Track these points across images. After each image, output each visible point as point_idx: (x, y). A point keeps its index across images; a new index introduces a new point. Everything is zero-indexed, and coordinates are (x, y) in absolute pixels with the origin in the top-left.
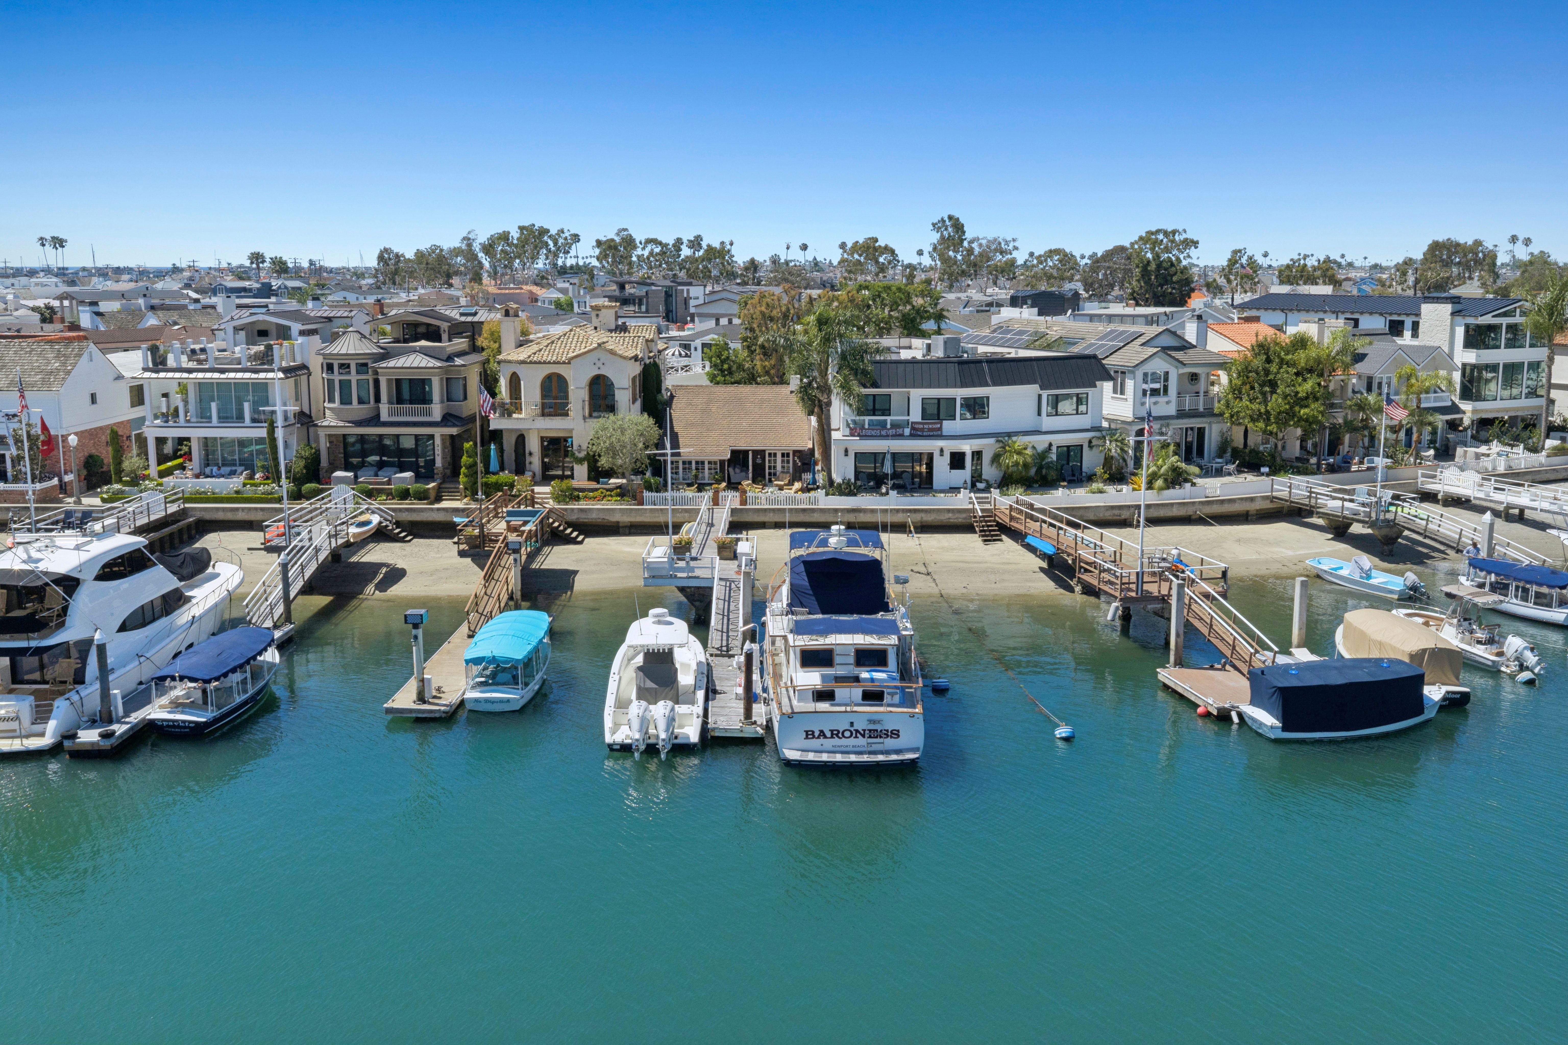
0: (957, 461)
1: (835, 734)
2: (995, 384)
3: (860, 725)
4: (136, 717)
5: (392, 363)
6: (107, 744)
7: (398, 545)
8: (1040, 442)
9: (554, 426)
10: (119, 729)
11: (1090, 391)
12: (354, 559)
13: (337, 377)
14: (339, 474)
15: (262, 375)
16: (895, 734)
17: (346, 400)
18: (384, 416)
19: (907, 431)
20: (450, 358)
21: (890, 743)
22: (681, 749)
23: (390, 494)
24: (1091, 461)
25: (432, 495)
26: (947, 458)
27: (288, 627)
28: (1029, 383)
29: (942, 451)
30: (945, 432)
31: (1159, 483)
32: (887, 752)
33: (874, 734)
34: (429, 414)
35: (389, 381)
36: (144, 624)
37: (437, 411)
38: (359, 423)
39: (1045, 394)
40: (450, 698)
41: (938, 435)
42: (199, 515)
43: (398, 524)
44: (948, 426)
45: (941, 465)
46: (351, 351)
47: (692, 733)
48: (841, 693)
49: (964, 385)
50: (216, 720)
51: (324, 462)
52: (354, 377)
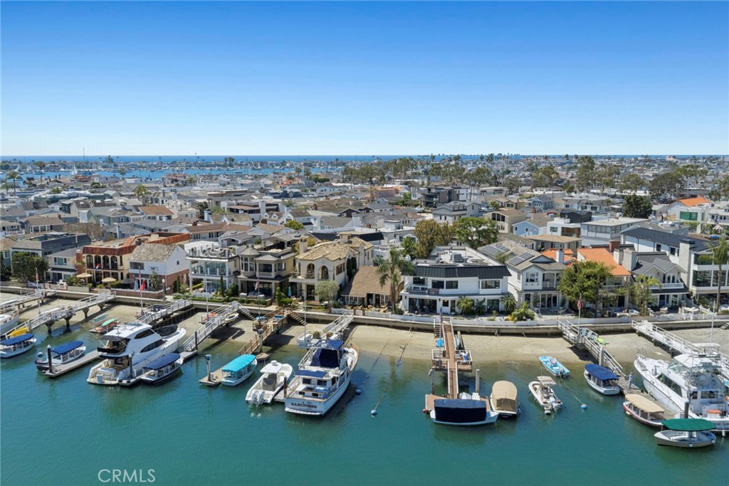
0: (445, 304)
1: (299, 405)
2: (459, 277)
3: (306, 403)
4: (137, 378)
5: (260, 258)
6: (128, 384)
7: (250, 321)
8: (480, 298)
9: (310, 282)
10: (132, 381)
11: (501, 280)
12: (233, 326)
13: (244, 262)
14: (242, 294)
15: (222, 260)
16: (315, 407)
17: (246, 270)
18: (257, 275)
19: (427, 292)
20: (280, 257)
21: (313, 409)
22: (265, 404)
23: (255, 302)
24: (502, 306)
25: (268, 303)
26: (442, 302)
27: (196, 351)
28: (474, 276)
29: (440, 299)
30: (440, 293)
31: (516, 318)
32: (312, 412)
33: (309, 406)
34: (271, 275)
35: (259, 264)
36: (149, 350)
37: (273, 275)
38: (249, 277)
39: (481, 280)
40: (217, 381)
41: (437, 294)
42: (196, 306)
43: (252, 314)
44: (441, 291)
45: (439, 305)
46: (248, 254)
47: (269, 400)
48: (307, 393)
49: (446, 276)
50: (157, 380)
51: (240, 289)
52: (248, 262)
